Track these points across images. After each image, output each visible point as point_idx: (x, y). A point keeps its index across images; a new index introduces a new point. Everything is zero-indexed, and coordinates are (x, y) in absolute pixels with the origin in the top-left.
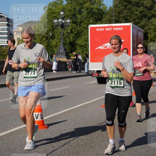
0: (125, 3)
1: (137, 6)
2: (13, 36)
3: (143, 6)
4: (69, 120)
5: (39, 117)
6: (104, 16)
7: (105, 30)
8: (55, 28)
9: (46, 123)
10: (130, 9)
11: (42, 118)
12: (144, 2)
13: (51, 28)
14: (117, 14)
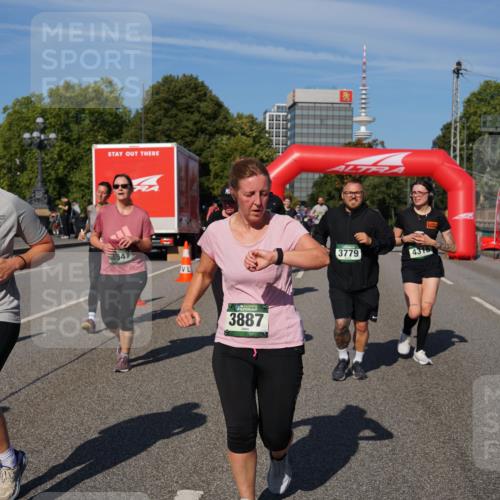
0: (166, 105)
1: (188, 112)
3: (199, 112)
6: (125, 128)
7: (124, 154)
8: (26, 150)
10: (176, 115)
12: (202, 105)
13: (18, 149)
14: (150, 124)
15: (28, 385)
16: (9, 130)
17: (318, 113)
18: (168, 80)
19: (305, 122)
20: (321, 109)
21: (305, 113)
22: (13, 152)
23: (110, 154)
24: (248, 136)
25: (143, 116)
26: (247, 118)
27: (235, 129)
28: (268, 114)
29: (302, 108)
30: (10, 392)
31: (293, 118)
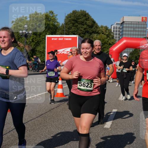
0: (73, 22)
1: (82, 25)
3: (86, 24)
6: (57, 30)
7: (58, 39)
10: (77, 26)
12: (87, 22)
14: (67, 29)
17: (132, 26)
18: (74, 12)
19: (127, 29)
20: (134, 24)
21: (128, 26)
23: (52, 39)
24: (105, 34)
25: (65, 26)
26: (104, 27)
27: (99, 31)
28: (112, 26)
29: (126, 24)
31: (123, 28)
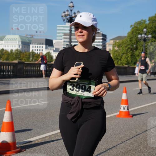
2: (106, 47)
4: (149, 113)
5: (126, 109)
8: (138, 42)
9: (131, 113)
11: (128, 110)
13: (135, 41)
15: (143, 132)
16: (132, 34)
22: (133, 43)
30: (136, 134)
